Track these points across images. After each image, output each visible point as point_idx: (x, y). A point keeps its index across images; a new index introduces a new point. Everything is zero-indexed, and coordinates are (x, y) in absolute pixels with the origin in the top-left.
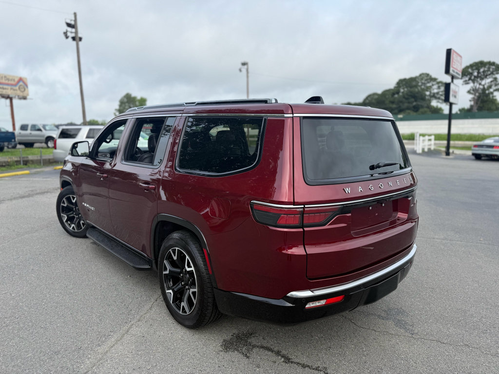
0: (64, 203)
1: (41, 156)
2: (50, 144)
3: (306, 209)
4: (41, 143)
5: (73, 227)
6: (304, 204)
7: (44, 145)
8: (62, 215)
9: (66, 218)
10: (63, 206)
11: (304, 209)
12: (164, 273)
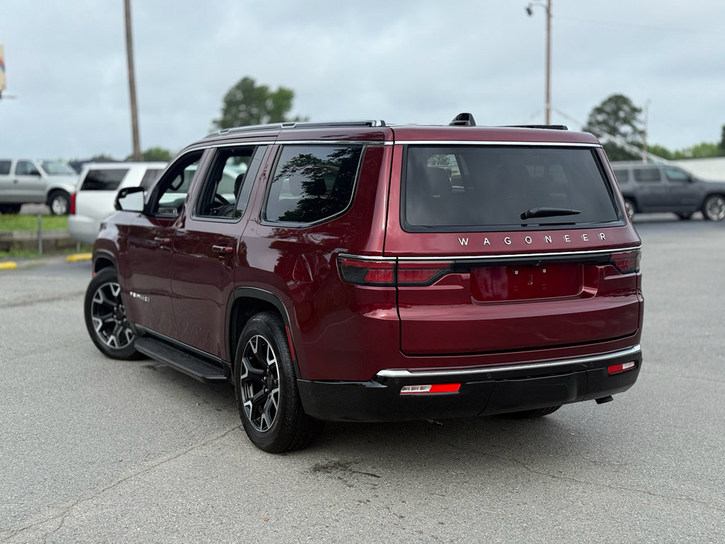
0: (98, 297)
1: (39, 233)
2: (59, 207)
3: (399, 262)
4: (38, 203)
5: (113, 341)
6: (397, 255)
7: (43, 208)
8: (94, 318)
9: (101, 324)
10: (96, 304)
11: (397, 262)
12: (242, 377)
